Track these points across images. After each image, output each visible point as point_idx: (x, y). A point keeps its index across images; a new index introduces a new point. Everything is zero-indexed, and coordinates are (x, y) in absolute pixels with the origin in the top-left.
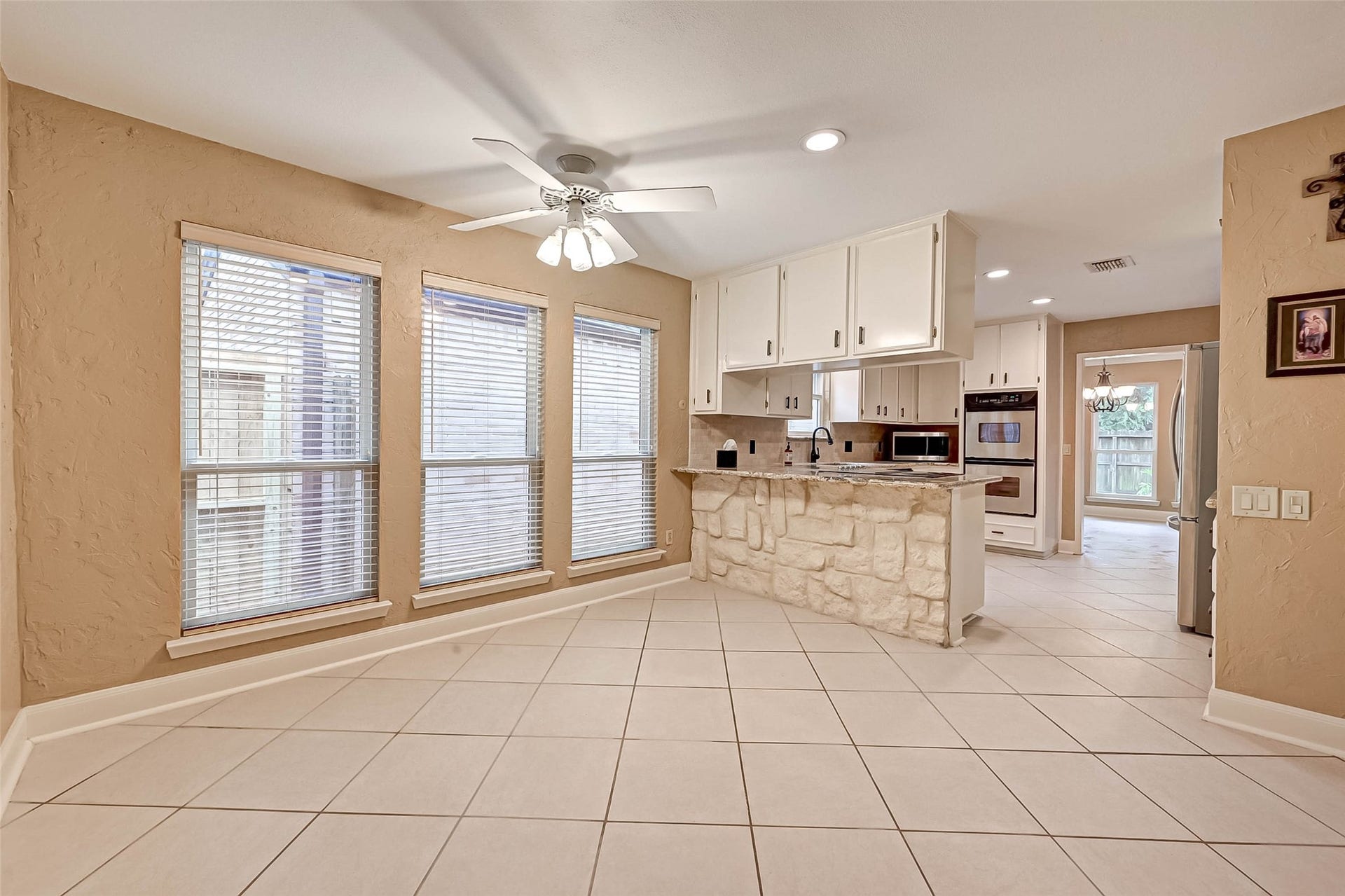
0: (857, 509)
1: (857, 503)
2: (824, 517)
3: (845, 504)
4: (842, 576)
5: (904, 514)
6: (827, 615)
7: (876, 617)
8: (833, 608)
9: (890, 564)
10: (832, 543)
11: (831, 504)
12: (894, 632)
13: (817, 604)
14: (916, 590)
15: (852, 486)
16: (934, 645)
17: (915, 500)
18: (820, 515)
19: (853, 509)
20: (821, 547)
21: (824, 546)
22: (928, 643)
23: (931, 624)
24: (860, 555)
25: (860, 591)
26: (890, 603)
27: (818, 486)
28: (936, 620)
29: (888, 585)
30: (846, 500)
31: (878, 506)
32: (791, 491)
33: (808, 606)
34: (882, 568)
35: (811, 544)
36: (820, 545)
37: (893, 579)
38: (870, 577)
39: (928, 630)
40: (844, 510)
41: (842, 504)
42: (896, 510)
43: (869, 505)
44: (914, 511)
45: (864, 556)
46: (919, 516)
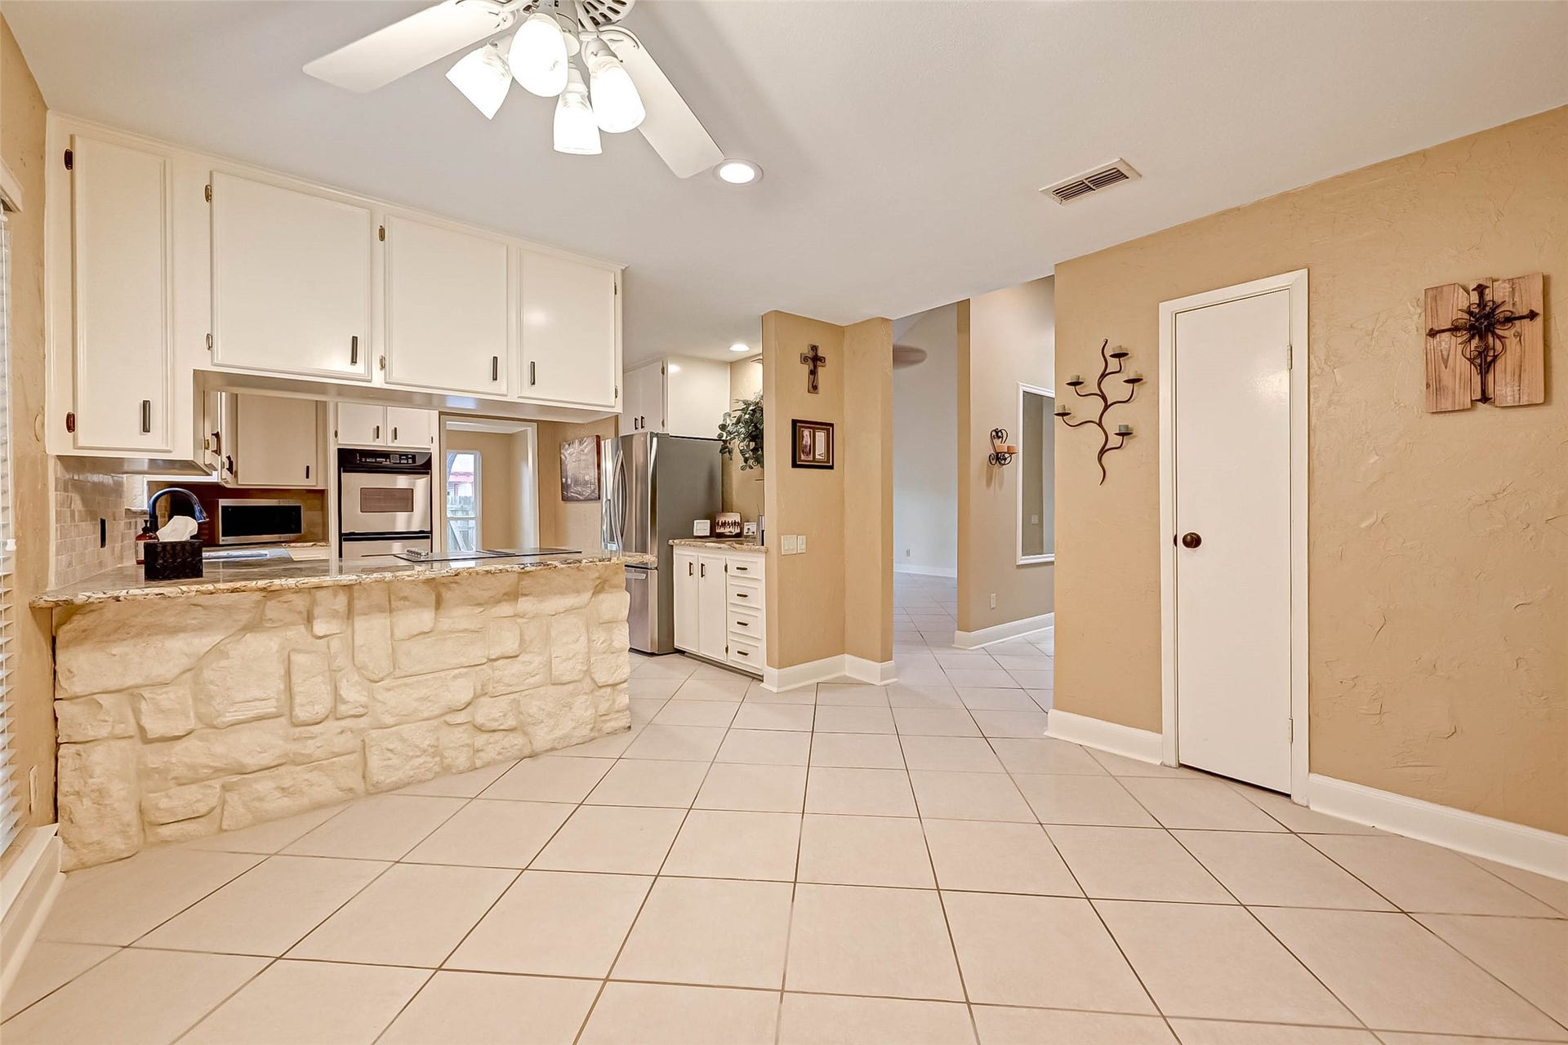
0: (525, 604)
1: (526, 595)
2: (472, 627)
3: (505, 600)
4: (503, 703)
5: (586, 596)
6: (482, 767)
7: (558, 733)
8: (490, 754)
9: (571, 661)
10: (485, 661)
11: (479, 605)
12: (579, 741)
13: (462, 760)
14: (603, 680)
15: (517, 575)
16: (622, 732)
17: (597, 578)
18: (463, 625)
19: (519, 606)
20: (466, 673)
21: (470, 669)
22: (616, 734)
23: (618, 712)
24: (531, 663)
25: (533, 710)
26: (571, 708)
27: (456, 583)
28: (622, 705)
29: (570, 687)
30: (505, 594)
31: (555, 594)
32: (405, 598)
33: (446, 770)
34: (561, 670)
35: (447, 672)
36: (465, 670)
37: (576, 678)
38: (545, 688)
39: (616, 719)
40: (506, 609)
41: (499, 601)
42: (576, 594)
43: (543, 595)
44: (598, 590)
45: (537, 661)
46: (602, 596)
